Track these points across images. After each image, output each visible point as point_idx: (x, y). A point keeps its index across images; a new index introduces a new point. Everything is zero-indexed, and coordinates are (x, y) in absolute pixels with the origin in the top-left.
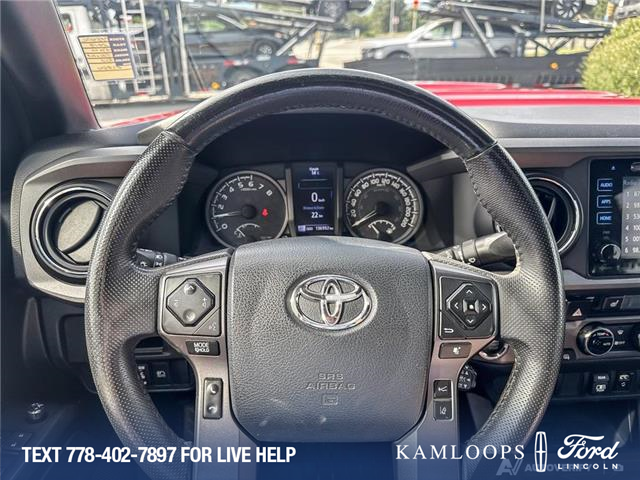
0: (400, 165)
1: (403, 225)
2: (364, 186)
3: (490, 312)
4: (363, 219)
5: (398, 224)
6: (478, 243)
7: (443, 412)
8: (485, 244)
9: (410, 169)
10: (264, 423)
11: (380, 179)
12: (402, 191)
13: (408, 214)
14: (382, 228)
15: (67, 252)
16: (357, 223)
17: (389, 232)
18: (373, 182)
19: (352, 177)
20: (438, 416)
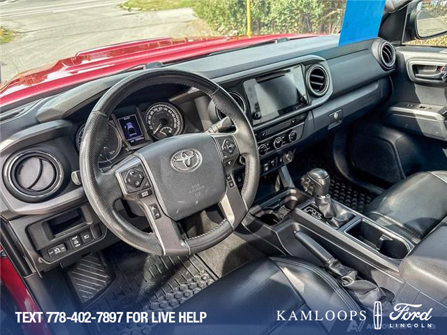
0: (165, 100)
1: (175, 127)
2: (152, 113)
3: (235, 147)
4: (157, 130)
5: (172, 127)
6: (217, 124)
7: (232, 185)
8: (220, 124)
9: (171, 100)
10: (178, 212)
11: (158, 108)
12: (169, 111)
13: (175, 121)
14: (166, 131)
15: (30, 188)
16: (155, 132)
17: (170, 132)
18: (155, 110)
19: (144, 110)
20: (231, 187)
